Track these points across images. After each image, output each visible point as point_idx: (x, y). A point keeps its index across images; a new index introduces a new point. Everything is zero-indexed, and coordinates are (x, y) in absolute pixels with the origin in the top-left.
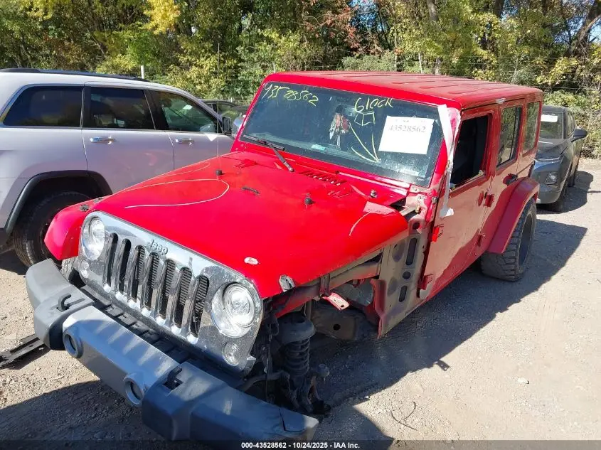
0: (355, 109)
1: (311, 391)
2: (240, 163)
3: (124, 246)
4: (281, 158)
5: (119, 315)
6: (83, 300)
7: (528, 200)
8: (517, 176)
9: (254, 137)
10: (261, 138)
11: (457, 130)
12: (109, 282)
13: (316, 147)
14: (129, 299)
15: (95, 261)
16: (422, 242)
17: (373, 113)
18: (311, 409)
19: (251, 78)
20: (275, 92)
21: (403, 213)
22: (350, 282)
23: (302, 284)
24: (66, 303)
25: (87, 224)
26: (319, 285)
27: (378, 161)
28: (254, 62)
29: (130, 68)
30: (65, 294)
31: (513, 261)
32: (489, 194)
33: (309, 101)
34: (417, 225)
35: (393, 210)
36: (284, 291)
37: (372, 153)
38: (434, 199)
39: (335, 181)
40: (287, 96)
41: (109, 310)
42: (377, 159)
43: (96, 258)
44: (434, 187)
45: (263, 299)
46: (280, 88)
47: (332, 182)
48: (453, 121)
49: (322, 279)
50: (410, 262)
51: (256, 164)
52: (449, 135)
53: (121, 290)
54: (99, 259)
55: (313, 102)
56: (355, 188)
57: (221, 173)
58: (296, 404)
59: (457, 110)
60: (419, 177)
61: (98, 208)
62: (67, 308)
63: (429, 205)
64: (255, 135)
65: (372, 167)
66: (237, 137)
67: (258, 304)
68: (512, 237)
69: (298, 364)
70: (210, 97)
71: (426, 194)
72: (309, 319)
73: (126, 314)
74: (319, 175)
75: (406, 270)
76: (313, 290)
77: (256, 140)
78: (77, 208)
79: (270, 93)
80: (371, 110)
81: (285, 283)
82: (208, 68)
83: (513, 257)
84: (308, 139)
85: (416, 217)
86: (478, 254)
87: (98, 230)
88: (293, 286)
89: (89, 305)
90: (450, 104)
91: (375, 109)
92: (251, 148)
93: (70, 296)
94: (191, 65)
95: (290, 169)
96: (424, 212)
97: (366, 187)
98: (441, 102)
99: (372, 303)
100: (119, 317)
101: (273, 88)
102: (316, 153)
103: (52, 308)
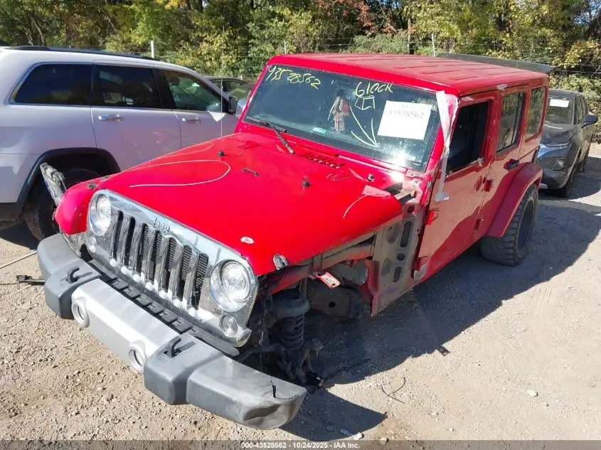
0: (355, 93)
1: (305, 363)
2: (241, 144)
3: (129, 223)
4: (283, 141)
5: (125, 288)
6: (91, 273)
7: (529, 186)
8: (518, 161)
9: (258, 118)
10: (264, 120)
11: (454, 117)
12: (115, 257)
13: (317, 130)
14: (133, 274)
15: (102, 236)
16: (417, 226)
17: (373, 97)
18: (304, 381)
19: (262, 55)
20: (278, 74)
21: (398, 197)
22: (344, 262)
23: (295, 263)
24: (74, 276)
25: (95, 201)
26: (312, 264)
27: (376, 145)
28: (265, 39)
29: (140, 43)
30: (74, 267)
31: (512, 245)
32: (488, 179)
33: (312, 84)
34: (411, 208)
35: (388, 194)
36: (278, 269)
37: (371, 137)
38: (429, 184)
39: (334, 164)
40: (291, 78)
41: (115, 284)
42: (375, 143)
43: (103, 234)
44: (429, 171)
45: (258, 276)
46: (284, 70)
47: (332, 165)
48: (450, 108)
49: (316, 259)
50: (404, 244)
51: (258, 145)
52: (446, 121)
53: (127, 264)
54: (106, 234)
55: (316, 85)
56: (352, 171)
57: (223, 154)
58: (292, 375)
59: (455, 96)
60: (415, 162)
61: (104, 186)
62: (76, 280)
63: (424, 190)
64: (258, 117)
65: (370, 151)
66: (242, 118)
67: (253, 281)
68: (512, 222)
69: (293, 338)
70: (220, 75)
71: (422, 179)
72: (305, 296)
73: (131, 288)
74: (319, 158)
75: (399, 252)
76: (306, 269)
77: (258, 121)
78: (86, 185)
79: (273, 75)
80: (372, 94)
81: (279, 262)
82: (218, 44)
83: (511, 242)
84: (310, 122)
85: (410, 201)
86: (476, 237)
87: (105, 207)
88: (286, 265)
89: (97, 278)
90: (448, 90)
91: (376, 94)
92: (254, 129)
93: (78, 269)
94: (201, 41)
95: (291, 151)
96: (419, 195)
97: (364, 171)
98: (439, 88)
99: (366, 282)
100: (125, 290)
101: (276, 70)
102: (316, 136)
103: (62, 280)
